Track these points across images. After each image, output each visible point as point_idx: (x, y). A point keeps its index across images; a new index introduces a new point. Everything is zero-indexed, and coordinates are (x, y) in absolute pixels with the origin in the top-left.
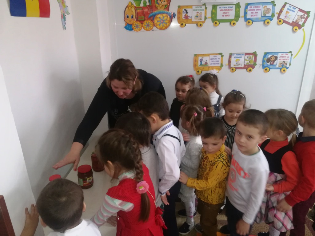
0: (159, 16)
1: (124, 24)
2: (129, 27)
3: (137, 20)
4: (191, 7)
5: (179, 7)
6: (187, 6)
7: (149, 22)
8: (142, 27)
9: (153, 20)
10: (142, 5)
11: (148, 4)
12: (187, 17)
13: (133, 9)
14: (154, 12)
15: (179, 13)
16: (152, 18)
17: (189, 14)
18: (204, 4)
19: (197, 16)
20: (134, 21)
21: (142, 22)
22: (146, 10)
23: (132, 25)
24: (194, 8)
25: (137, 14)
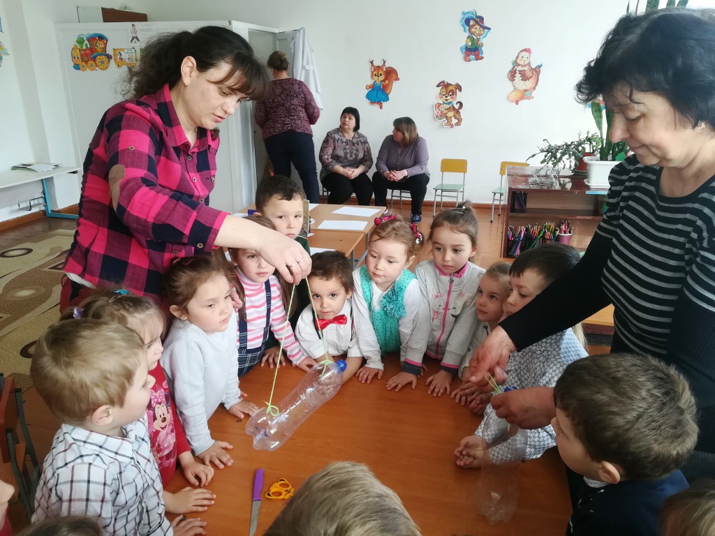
0: (99, 57)
1: (72, 64)
2: (77, 67)
3: (82, 61)
4: (123, 50)
5: (114, 50)
6: (120, 49)
7: (92, 62)
8: (87, 67)
9: (95, 61)
10: (84, 47)
11: (89, 46)
12: (121, 59)
13: (78, 51)
14: (95, 54)
15: (115, 55)
16: (94, 59)
17: (123, 57)
18: (133, 48)
19: (129, 59)
20: (79, 62)
21: (86, 62)
22: (88, 52)
23: (78, 65)
24: (126, 51)
25: (82, 55)
